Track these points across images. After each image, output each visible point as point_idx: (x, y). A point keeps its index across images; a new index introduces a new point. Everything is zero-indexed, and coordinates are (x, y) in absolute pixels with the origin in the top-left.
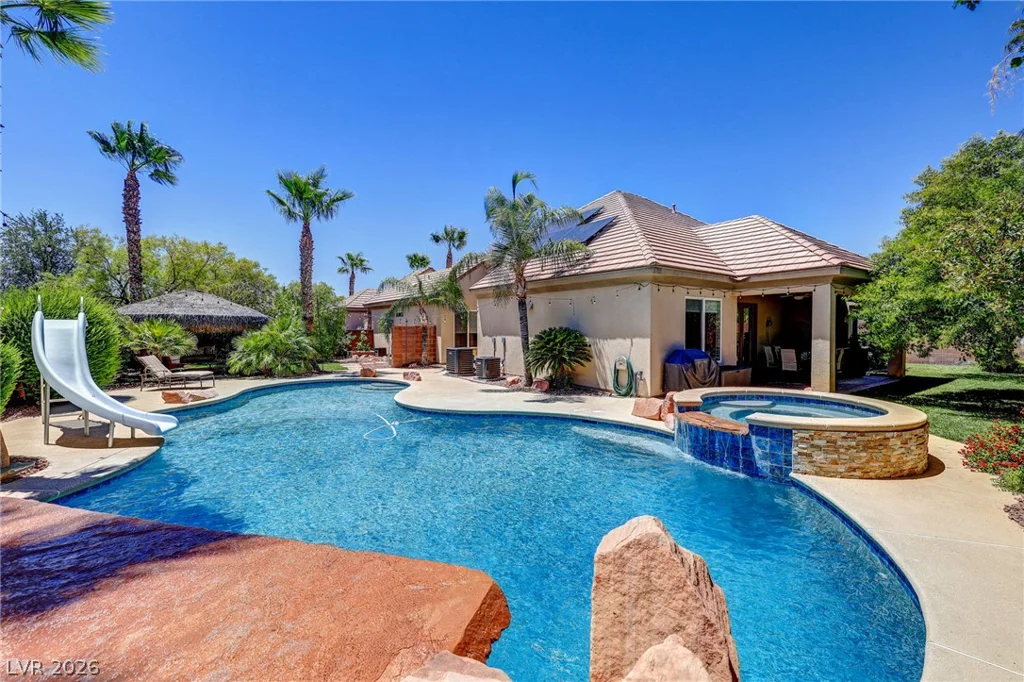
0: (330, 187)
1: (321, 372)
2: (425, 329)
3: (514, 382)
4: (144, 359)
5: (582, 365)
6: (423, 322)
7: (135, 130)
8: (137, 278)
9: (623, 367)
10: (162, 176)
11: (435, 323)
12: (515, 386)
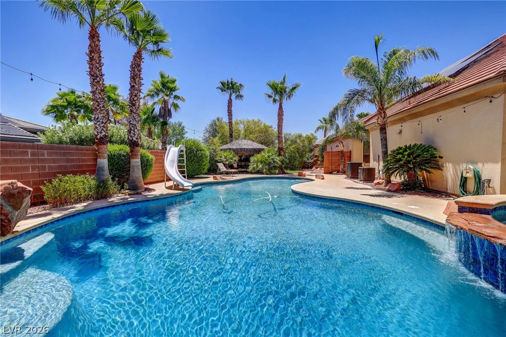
0: (289, 85)
1: (285, 173)
2: (342, 152)
3: (378, 183)
4: (218, 164)
6: (341, 148)
7: (230, 81)
8: (231, 136)
9: (470, 175)
10: (240, 97)
11: (350, 148)
12: (377, 186)
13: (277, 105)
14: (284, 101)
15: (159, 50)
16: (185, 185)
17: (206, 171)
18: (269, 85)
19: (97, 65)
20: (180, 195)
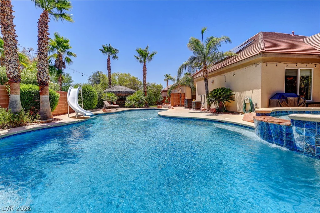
0: (150, 52)
1: (148, 107)
2: (180, 94)
3: (204, 110)
4: (104, 102)
5: (229, 102)
6: (180, 92)
7: (109, 46)
8: (110, 84)
9: (248, 102)
10: (115, 57)
11: (185, 92)
12: (204, 111)
13: (143, 64)
14: (147, 62)
15: (62, 15)
16: (87, 115)
17: (95, 106)
18: (137, 50)
19: (9, 17)
20: (84, 121)
